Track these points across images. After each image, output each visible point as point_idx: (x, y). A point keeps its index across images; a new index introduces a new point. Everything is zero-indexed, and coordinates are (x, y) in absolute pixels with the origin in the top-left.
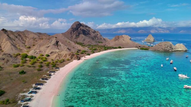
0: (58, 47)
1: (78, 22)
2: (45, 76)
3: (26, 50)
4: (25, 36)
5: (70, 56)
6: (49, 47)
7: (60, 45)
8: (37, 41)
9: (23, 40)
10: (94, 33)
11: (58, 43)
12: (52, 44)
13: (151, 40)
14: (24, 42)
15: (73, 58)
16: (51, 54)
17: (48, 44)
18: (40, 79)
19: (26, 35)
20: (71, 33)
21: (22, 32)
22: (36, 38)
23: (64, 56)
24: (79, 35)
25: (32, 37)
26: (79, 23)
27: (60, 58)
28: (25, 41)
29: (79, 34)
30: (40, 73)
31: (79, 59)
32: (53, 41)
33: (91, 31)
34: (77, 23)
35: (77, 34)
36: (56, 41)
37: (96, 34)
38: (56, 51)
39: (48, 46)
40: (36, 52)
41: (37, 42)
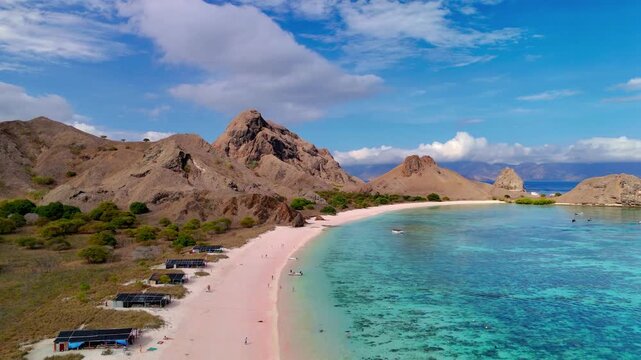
0: (186, 176)
1: (254, 112)
2: (145, 287)
3: (30, 190)
4: (36, 141)
5: (254, 210)
6: (143, 175)
7: (198, 172)
8: (88, 158)
9: (24, 155)
10: (313, 155)
11: (189, 161)
12: (158, 165)
13: (512, 185)
14: (25, 161)
15: (272, 218)
16: (154, 202)
17: (140, 165)
18: (100, 300)
19: (41, 137)
20: (227, 150)
21: (25, 123)
22: (82, 147)
23: (222, 209)
24: (258, 159)
25: (68, 142)
26: (257, 116)
27: (202, 215)
28: (33, 159)
29: (260, 152)
30: (102, 270)
31: (301, 223)
32: (163, 153)
33: (300, 149)
34: (250, 117)
35: (253, 154)
36: (178, 151)
37: (319, 158)
38: (182, 190)
39: (141, 172)
40: (82, 196)
41: (87, 163)
